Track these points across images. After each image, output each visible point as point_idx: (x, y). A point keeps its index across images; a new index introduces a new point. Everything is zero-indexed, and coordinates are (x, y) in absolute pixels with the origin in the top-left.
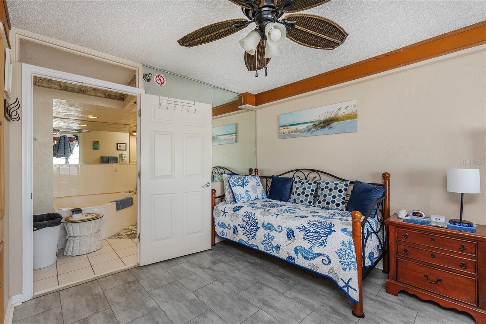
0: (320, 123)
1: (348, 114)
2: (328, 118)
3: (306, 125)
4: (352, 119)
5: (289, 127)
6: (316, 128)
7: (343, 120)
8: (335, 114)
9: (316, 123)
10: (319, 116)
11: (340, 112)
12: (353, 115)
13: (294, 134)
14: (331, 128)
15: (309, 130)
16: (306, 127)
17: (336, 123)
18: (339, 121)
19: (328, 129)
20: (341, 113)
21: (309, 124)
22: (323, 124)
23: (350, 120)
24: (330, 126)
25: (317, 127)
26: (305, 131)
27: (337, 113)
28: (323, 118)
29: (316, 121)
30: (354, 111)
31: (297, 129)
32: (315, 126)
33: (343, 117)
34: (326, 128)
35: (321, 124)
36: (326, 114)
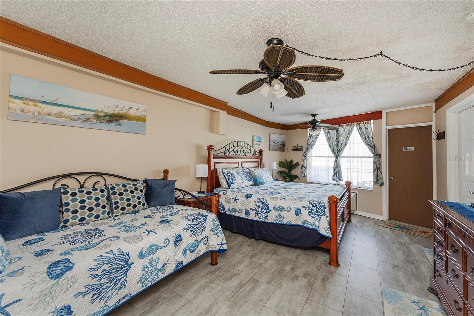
0: (106, 116)
1: (139, 116)
2: (116, 112)
3: (83, 112)
4: (142, 122)
5: (40, 105)
6: (98, 120)
7: (133, 120)
8: (125, 111)
9: (99, 114)
10: (105, 107)
11: (131, 111)
12: (143, 119)
13: (54, 118)
14: (119, 125)
15: (87, 120)
16: (81, 115)
17: (125, 121)
18: (129, 120)
19: (116, 125)
20: (132, 113)
21: (87, 112)
22: (109, 117)
23: (139, 122)
24: (119, 123)
25: (101, 119)
26: (78, 119)
27: (128, 112)
28: (110, 111)
29: (100, 112)
30: (144, 115)
31: (60, 112)
32: (97, 117)
33: (134, 117)
34: (113, 124)
35: (107, 118)
36: (114, 107)
